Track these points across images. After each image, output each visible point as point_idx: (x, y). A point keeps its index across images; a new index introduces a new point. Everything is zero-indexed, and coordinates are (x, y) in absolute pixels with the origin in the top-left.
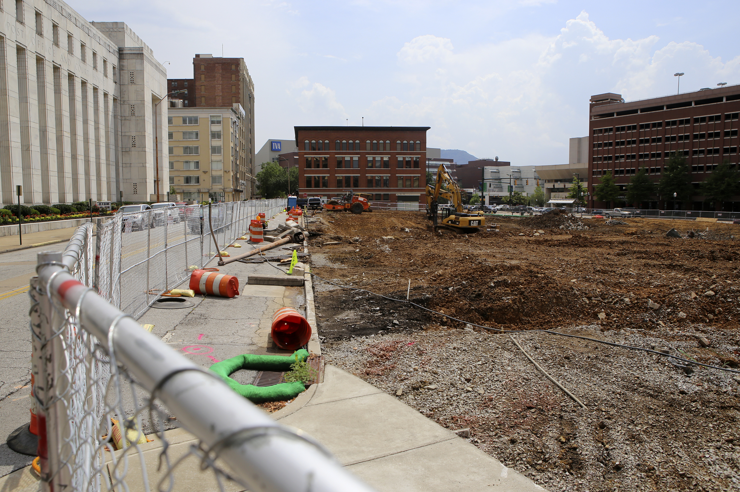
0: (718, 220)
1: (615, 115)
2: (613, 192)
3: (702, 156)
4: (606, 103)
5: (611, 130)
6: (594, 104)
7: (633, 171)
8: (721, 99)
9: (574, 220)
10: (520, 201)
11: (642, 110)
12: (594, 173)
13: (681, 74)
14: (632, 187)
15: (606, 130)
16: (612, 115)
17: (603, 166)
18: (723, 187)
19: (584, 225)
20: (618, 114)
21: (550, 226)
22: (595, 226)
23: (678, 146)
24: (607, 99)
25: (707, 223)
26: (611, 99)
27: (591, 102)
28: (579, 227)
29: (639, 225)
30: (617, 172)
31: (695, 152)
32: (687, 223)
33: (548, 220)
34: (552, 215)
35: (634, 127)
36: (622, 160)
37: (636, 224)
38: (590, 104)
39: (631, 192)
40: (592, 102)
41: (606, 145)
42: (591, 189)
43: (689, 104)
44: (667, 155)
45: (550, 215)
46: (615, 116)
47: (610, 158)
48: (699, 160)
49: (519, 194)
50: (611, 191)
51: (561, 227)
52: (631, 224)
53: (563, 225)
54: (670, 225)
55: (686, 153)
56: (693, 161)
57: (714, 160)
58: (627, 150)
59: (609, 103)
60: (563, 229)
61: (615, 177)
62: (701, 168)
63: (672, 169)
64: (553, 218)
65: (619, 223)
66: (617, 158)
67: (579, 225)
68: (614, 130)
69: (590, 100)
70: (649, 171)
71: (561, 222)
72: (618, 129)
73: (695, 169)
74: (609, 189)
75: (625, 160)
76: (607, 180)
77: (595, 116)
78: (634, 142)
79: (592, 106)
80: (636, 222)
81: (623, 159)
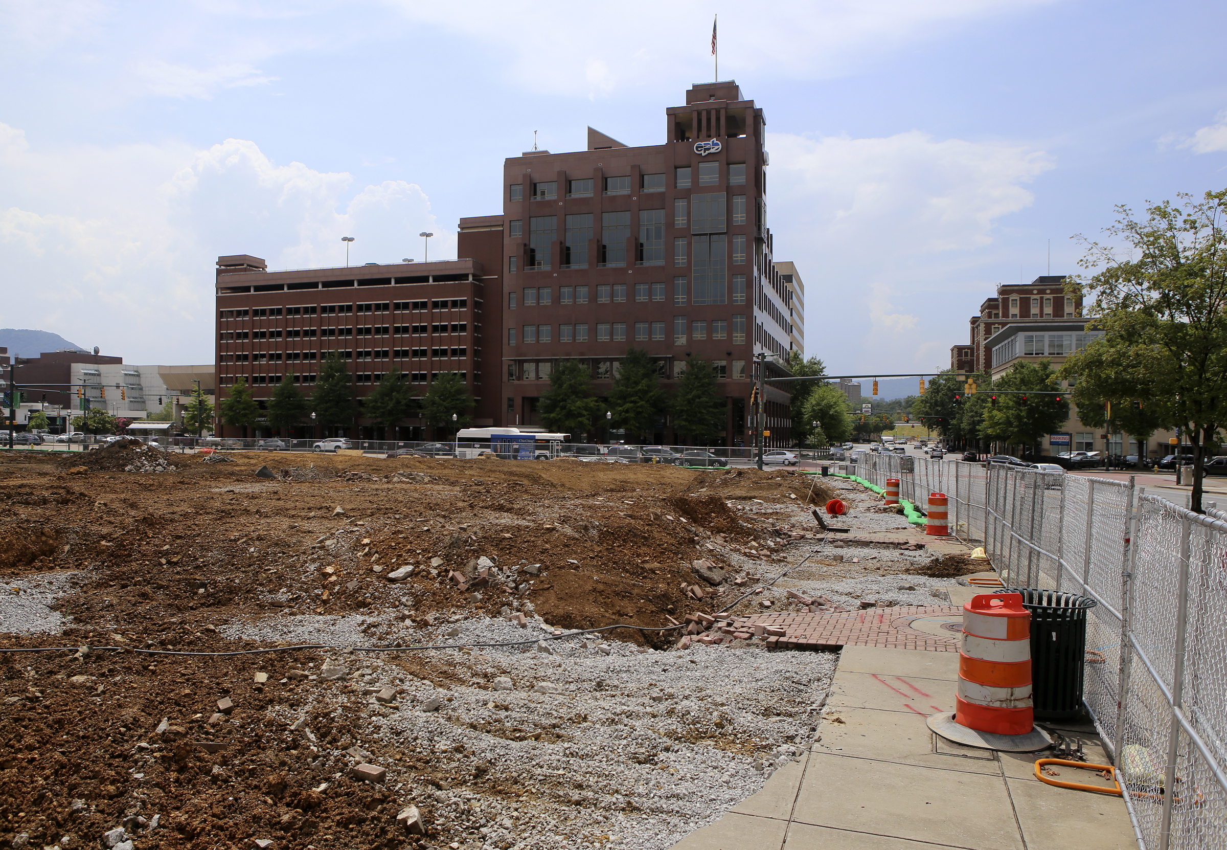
0: (364, 453)
1: (252, 289)
2: (247, 411)
3: (368, 360)
4: (241, 270)
5: (246, 313)
6: (223, 270)
7: (278, 379)
8: (387, 281)
9: (151, 456)
10: (104, 426)
11: (291, 287)
12: (221, 380)
13: (351, 240)
14: (273, 403)
15: (239, 313)
16: (247, 289)
17: (236, 369)
18: (391, 405)
19: (169, 464)
20: (257, 289)
21: (109, 467)
22: (185, 466)
23: (338, 344)
24: (243, 265)
25: (344, 458)
26: (248, 265)
27: (218, 267)
28: (159, 468)
29: (253, 461)
30: (255, 380)
31: (360, 354)
32: (318, 458)
33: (108, 458)
34: (117, 448)
35: (279, 312)
36: (264, 362)
37: (248, 460)
38: (217, 269)
39: (272, 412)
40: (220, 266)
41: (239, 336)
42: (218, 405)
43: (351, 283)
44: (323, 356)
45: (113, 449)
46: (252, 292)
47: (246, 358)
48: (365, 366)
49: (102, 414)
50: (244, 409)
51: (127, 469)
52: (240, 461)
53: (132, 465)
54: (294, 461)
55: (349, 355)
56: (357, 366)
57: (383, 366)
58: (269, 346)
59: (245, 270)
60: (130, 471)
61: (253, 387)
62: (368, 378)
63: (326, 379)
64: (117, 453)
65: (224, 460)
66: (256, 357)
67: (159, 465)
68: (251, 313)
69: (217, 263)
70: (301, 379)
71: (130, 461)
72: (256, 313)
73: (360, 378)
74: (241, 406)
75: (267, 362)
76: (239, 393)
77: (222, 289)
78: (279, 334)
79: (219, 272)
80: (249, 458)
81: (265, 359)
